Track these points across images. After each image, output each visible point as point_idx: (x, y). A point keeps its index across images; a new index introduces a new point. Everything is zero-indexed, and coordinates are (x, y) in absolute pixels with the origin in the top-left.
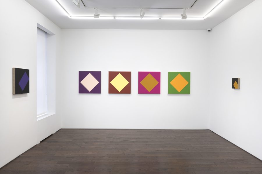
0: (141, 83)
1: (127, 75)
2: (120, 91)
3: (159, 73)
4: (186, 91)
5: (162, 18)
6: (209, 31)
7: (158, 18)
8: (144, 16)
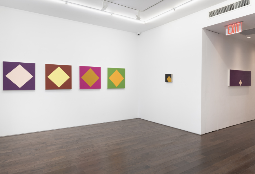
0: (82, 78)
1: (67, 69)
2: (59, 86)
3: (99, 69)
4: (122, 86)
5: (113, 15)
6: (139, 34)
7: (110, 14)
8: (105, 11)
